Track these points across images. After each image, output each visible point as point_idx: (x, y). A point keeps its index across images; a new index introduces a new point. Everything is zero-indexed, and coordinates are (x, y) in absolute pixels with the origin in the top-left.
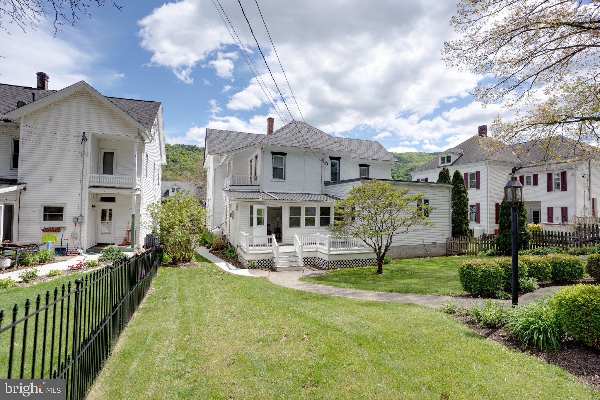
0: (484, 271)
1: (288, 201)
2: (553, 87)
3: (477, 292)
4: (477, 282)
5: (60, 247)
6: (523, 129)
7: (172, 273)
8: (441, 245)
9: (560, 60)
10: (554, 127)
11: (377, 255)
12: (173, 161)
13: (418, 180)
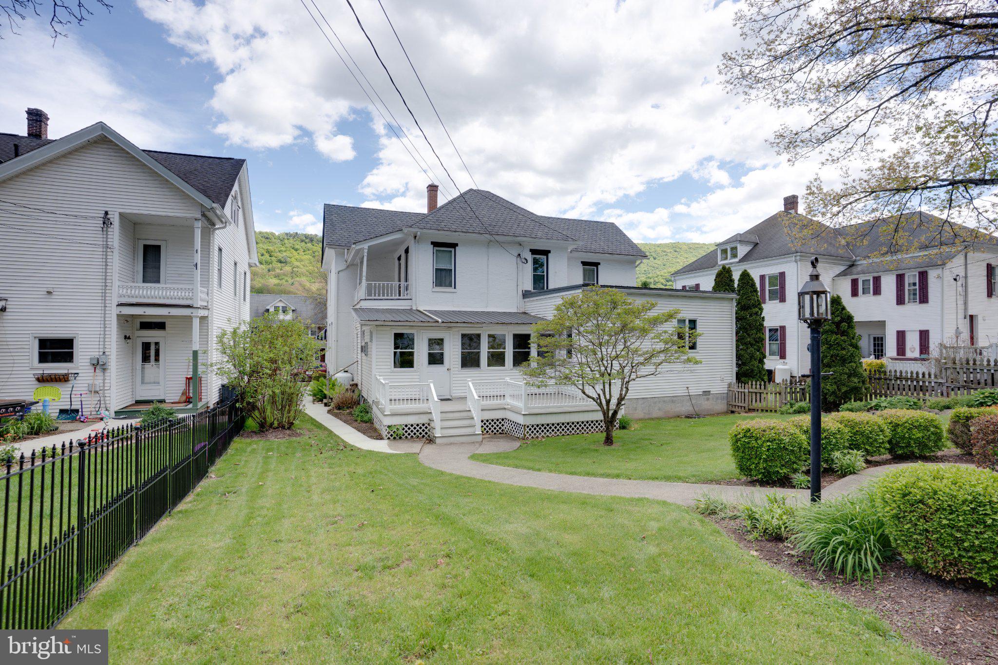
0: (772, 441)
1: (458, 325)
2: (905, 129)
3: (760, 477)
4: (760, 459)
5: (68, 407)
6: (856, 200)
7: (254, 449)
8: (718, 396)
9: (917, 83)
10: (908, 196)
11: (604, 414)
12: (281, 262)
13: (684, 287)
